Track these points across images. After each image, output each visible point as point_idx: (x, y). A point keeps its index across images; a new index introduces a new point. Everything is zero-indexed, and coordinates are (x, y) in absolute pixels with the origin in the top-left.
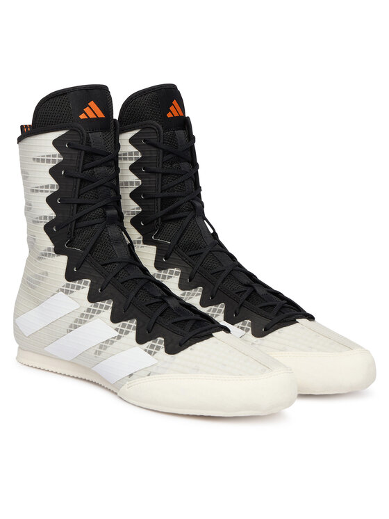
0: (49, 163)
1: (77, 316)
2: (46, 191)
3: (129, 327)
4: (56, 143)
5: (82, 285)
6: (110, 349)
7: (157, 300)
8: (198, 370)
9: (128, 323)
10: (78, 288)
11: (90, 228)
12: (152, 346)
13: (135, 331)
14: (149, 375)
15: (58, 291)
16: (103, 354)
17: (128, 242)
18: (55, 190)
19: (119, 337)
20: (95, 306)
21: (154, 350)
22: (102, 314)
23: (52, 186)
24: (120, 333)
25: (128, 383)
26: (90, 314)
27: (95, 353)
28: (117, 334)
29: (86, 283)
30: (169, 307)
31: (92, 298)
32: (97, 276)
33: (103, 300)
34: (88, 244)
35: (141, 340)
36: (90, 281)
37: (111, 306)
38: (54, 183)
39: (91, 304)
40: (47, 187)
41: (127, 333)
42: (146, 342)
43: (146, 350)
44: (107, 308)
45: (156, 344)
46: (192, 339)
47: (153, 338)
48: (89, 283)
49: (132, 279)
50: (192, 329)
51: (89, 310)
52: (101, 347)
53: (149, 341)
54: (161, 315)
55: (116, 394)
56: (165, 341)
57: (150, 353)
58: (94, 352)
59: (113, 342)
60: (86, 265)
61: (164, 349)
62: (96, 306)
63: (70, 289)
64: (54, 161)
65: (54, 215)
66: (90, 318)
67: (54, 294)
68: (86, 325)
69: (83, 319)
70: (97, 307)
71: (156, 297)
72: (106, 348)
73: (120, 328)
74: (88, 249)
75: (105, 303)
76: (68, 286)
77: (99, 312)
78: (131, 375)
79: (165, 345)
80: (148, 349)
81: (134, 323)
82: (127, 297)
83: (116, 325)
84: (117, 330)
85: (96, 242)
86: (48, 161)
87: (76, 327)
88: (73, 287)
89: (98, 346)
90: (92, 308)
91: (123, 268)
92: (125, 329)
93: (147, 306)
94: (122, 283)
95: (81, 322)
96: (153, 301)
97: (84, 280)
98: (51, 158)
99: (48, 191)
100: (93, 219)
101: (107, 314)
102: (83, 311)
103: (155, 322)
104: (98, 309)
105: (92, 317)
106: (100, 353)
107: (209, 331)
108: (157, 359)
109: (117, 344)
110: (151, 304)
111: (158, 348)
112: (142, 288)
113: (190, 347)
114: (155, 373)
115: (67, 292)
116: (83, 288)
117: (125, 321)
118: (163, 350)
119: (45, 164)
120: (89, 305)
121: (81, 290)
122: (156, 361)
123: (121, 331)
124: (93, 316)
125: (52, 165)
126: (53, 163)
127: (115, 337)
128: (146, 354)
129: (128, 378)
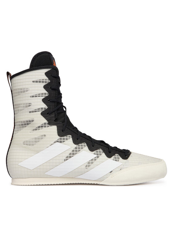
0: (44, 83)
1: (70, 151)
2: (42, 96)
3: (100, 152)
4: (47, 74)
6: (95, 163)
9: (98, 150)
10: (67, 139)
12: (115, 158)
13: (104, 153)
14: (121, 170)
15: (55, 142)
16: (91, 166)
18: (47, 95)
19: (98, 157)
22: (84, 149)
23: (45, 94)
25: (111, 175)
33: (81, 143)
36: (71, 136)
37: (86, 145)
38: (46, 92)
39: (76, 145)
40: (42, 94)
41: (100, 154)
47: (113, 155)
51: (76, 148)
52: (89, 163)
56: (119, 155)
57: (116, 160)
58: (85, 166)
59: (95, 160)
62: (79, 146)
63: (62, 140)
64: (46, 82)
65: (47, 107)
66: (79, 151)
67: (52, 144)
68: (77, 155)
69: (74, 152)
72: (92, 163)
74: (66, 121)
75: (83, 144)
76: (61, 139)
77: (82, 148)
81: (101, 150)
83: (94, 152)
84: (95, 154)
86: (43, 82)
87: (70, 157)
88: (64, 139)
89: (87, 163)
95: (73, 154)
97: (68, 135)
98: (44, 81)
99: (43, 96)
101: (86, 148)
102: (73, 149)
106: (89, 166)
108: (121, 162)
109: (98, 160)
111: (118, 158)
114: (123, 168)
115: (61, 142)
116: (69, 139)
117: (96, 150)
118: (121, 159)
119: (41, 83)
123: (97, 154)
125: (44, 84)
126: (45, 83)
127: (95, 157)
128: (114, 161)
129: (110, 173)
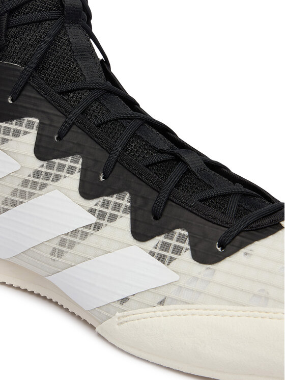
1: (16, 184)
3: (117, 207)
5: (23, 129)
6: (81, 248)
7: (165, 157)
8: (267, 298)
9: (113, 199)
10: (17, 133)
11: (34, 28)
12: (165, 246)
13: (129, 216)
14: (162, 303)
16: (66, 256)
17: (100, 57)
19: (98, 227)
20: (48, 167)
21: (169, 254)
22: (62, 182)
24: (99, 217)
25: (118, 314)
26: (40, 181)
27: (53, 253)
28: (93, 219)
29: (30, 125)
30: (189, 170)
31: (43, 151)
32: (51, 111)
33: (63, 155)
34: (32, 56)
35: (141, 233)
36: (37, 121)
37: (79, 166)
39: (40, 163)
41: (113, 218)
42: (152, 237)
43: (152, 254)
44: (71, 170)
45: (174, 242)
46: (243, 234)
47: (166, 230)
48: (36, 125)
49: (116, 120)
50: (239, 213)
51: (37, 174)
52: (62, 242)
53: (159, 234)
54: (177, 185)
55: (93, 327)
56: (190, 236)
57: (161, 258)
58: (50, 250)
59: (85, 235)
60: (29, 92)
61: (189, 252)
62: (50, 167)
66: (41, 189)
69: (27, 190)
70: (52, 168)
71: (161, 152)
72: (72, 245)
73: (98, 208)
74: (33, 63)
75: (68, 162)
77: (57, 178)
78: (124, 300)
79: (190, 244)
80: (157, 251)
81: (125, 201)
82: (109, 150)
83: (91, 204)
84: (92, 211)
85: (46, 52)
87: (14, 204)
88: (7, 131)
89: (58, 241)
90: (44, 170)
91: (97, 99)
92: (109, 211)
93: (147, 166)
94: (99, 126)
95: (23, 195)
96: (157, 157)
97: (26, 119)
100: (40, 11)
101: (73, 181)
102: (26, 175)
103: (168, 199)
104: (54, 172)
105: (44, 186)
106: (61, 254)
107: (273, 218)
108: (177, 272)
109: (94, 239)
110: (155, 164)
111: (178, 250)
112: (134, 135)
113: (243, 251)
114: (175, 301)
116: (26, 133)
117: (107, 195)
118: (187, 255)
120: (37, 164)
121: (22, 138)
122: (176, 277)
123: (102, 215)
124: (46, 185)
127: (89, 226)
128: (154, 260)
129: (118, 305)
